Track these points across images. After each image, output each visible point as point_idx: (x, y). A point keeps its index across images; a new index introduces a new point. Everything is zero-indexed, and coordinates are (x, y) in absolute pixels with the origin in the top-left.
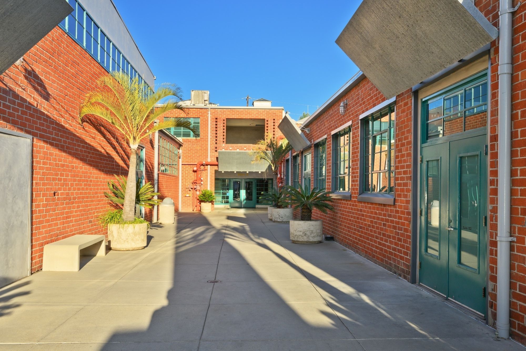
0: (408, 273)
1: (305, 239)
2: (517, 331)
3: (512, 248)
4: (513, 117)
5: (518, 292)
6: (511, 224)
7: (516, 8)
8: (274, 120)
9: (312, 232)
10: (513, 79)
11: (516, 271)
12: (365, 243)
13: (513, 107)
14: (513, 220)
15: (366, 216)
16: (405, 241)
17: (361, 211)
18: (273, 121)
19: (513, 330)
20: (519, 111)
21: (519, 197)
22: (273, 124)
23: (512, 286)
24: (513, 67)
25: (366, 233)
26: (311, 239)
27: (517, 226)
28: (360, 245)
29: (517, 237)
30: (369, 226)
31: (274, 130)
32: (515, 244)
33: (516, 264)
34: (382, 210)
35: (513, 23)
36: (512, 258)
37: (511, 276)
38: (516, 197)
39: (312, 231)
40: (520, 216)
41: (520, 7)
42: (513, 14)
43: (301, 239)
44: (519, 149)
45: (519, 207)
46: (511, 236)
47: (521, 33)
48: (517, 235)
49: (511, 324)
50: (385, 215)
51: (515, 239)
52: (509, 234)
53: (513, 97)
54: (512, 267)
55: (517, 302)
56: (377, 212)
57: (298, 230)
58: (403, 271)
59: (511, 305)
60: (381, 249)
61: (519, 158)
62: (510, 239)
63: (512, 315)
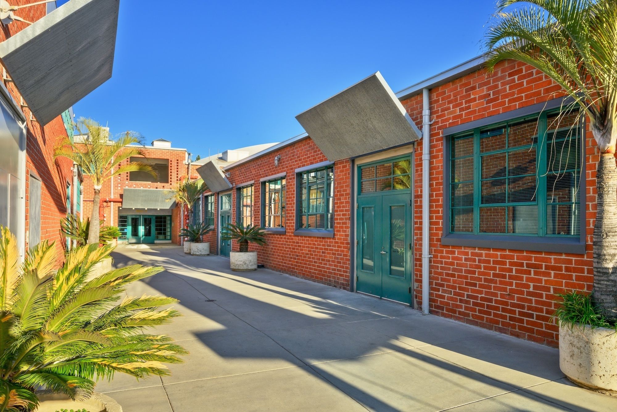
0: (348, 285)
1: (245, 267)
2: (433, 309)
3: (430, 262)
4: (431, 185)
5: (434, 286)
6: (429, 247)
7: (432, 122)
8: (178, 160)
9: (250, 262)
10: (431, 163)
11: (433, 275)
12: (303, 267)
13: (431, 179)
14: (431, 245)
15: (304, 247)
16: (344, 263)
17: (298, 243)
18: (176, 162)
19: (431, 309)
20: (434, 182)
21: (435, 232)
22: (176, 164)
23: (430, 283)
24: (430, 156)
25: (303, 260)
26: (250, 267)
27: (433, 248)
28: (297, 269)
29: (433, 255)
30: (307, 254)
31: (177, 170)
32: (432, 259)
33: (433, 270)
34: (321, 242)
35: (431, 130)
36: (431, 267)
37: (430, 278)
38: (432, 232)
39: (250, 260)
40: (435, 242)
41: (434, 122)
42: (430, 125)
43: (241, 268)
44: (434, 204)
45: (435, 238)
46: (430, 254)
47: (435, 137)
48: (433, 253)
49: (430, 306)
50: (324, 245)
51: (432, 256)
52: (428, 254)
53: (431, 174)
54: (430, 272)
55: (434, 292)
56: (316, 243)
57: (239, 260)
58: (343, 284)
59: (430, 294)
60: (321, 271)
61: (434, 209)
62: (430, 256)
63: (431, 300)
